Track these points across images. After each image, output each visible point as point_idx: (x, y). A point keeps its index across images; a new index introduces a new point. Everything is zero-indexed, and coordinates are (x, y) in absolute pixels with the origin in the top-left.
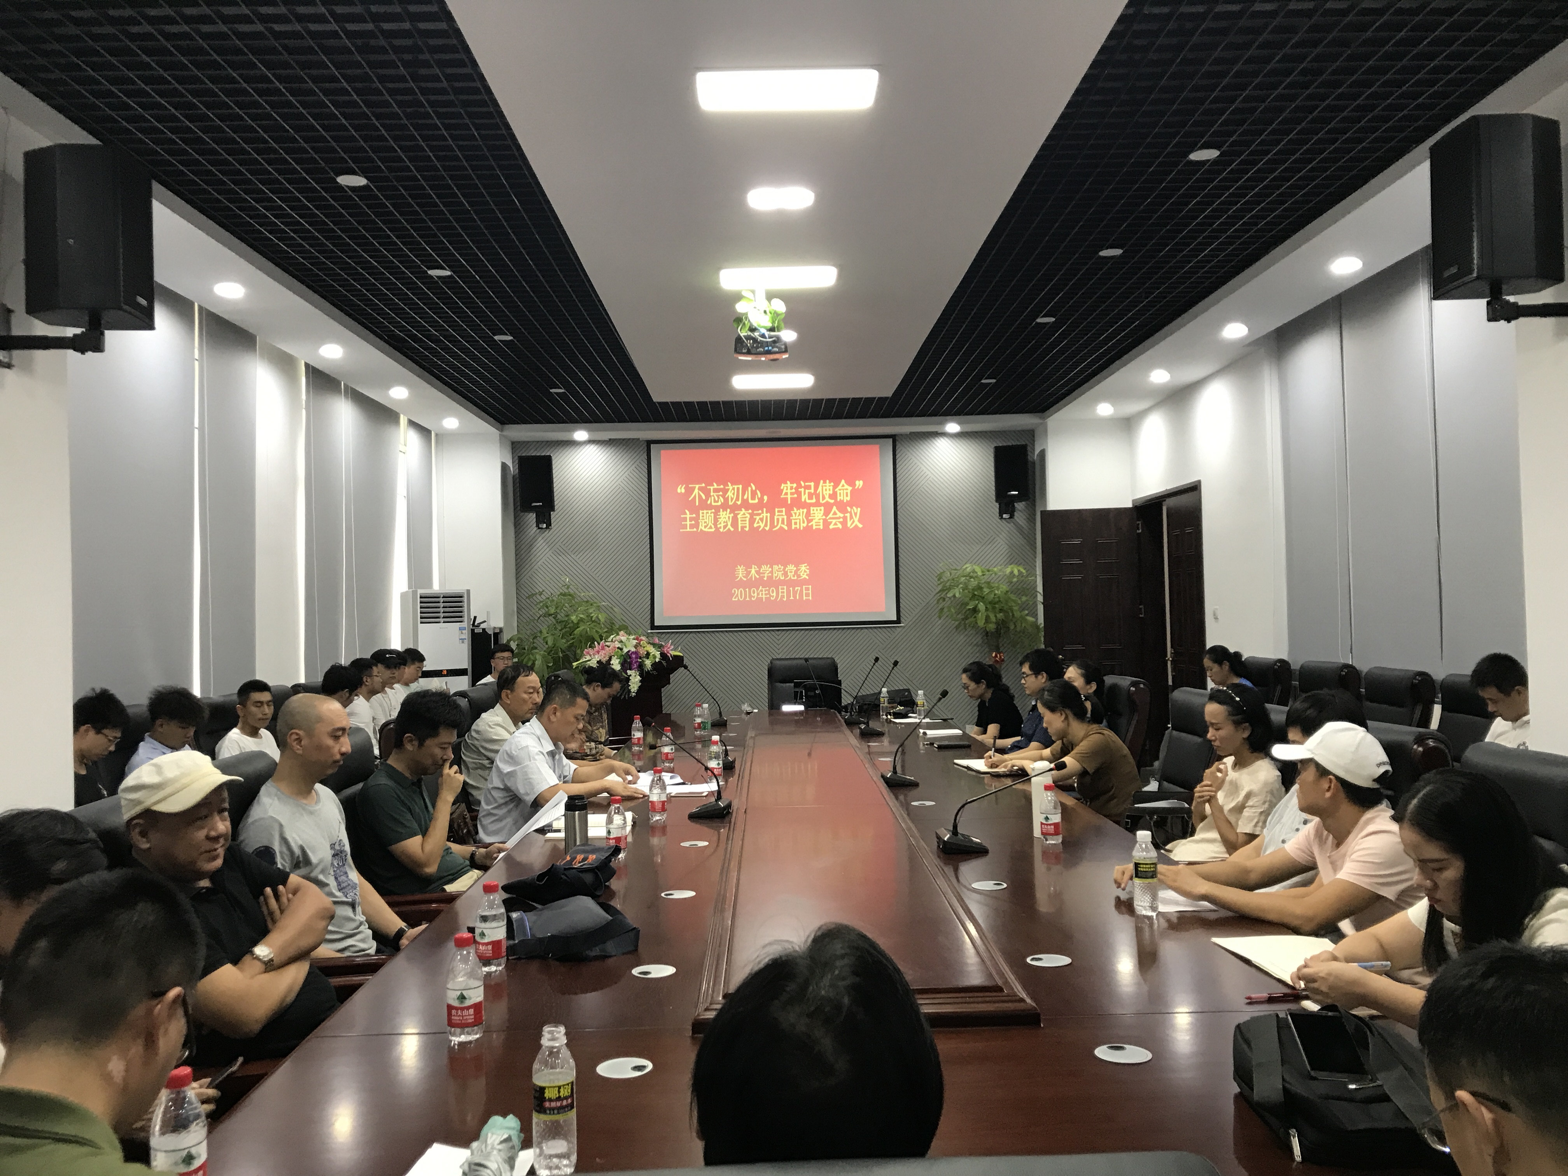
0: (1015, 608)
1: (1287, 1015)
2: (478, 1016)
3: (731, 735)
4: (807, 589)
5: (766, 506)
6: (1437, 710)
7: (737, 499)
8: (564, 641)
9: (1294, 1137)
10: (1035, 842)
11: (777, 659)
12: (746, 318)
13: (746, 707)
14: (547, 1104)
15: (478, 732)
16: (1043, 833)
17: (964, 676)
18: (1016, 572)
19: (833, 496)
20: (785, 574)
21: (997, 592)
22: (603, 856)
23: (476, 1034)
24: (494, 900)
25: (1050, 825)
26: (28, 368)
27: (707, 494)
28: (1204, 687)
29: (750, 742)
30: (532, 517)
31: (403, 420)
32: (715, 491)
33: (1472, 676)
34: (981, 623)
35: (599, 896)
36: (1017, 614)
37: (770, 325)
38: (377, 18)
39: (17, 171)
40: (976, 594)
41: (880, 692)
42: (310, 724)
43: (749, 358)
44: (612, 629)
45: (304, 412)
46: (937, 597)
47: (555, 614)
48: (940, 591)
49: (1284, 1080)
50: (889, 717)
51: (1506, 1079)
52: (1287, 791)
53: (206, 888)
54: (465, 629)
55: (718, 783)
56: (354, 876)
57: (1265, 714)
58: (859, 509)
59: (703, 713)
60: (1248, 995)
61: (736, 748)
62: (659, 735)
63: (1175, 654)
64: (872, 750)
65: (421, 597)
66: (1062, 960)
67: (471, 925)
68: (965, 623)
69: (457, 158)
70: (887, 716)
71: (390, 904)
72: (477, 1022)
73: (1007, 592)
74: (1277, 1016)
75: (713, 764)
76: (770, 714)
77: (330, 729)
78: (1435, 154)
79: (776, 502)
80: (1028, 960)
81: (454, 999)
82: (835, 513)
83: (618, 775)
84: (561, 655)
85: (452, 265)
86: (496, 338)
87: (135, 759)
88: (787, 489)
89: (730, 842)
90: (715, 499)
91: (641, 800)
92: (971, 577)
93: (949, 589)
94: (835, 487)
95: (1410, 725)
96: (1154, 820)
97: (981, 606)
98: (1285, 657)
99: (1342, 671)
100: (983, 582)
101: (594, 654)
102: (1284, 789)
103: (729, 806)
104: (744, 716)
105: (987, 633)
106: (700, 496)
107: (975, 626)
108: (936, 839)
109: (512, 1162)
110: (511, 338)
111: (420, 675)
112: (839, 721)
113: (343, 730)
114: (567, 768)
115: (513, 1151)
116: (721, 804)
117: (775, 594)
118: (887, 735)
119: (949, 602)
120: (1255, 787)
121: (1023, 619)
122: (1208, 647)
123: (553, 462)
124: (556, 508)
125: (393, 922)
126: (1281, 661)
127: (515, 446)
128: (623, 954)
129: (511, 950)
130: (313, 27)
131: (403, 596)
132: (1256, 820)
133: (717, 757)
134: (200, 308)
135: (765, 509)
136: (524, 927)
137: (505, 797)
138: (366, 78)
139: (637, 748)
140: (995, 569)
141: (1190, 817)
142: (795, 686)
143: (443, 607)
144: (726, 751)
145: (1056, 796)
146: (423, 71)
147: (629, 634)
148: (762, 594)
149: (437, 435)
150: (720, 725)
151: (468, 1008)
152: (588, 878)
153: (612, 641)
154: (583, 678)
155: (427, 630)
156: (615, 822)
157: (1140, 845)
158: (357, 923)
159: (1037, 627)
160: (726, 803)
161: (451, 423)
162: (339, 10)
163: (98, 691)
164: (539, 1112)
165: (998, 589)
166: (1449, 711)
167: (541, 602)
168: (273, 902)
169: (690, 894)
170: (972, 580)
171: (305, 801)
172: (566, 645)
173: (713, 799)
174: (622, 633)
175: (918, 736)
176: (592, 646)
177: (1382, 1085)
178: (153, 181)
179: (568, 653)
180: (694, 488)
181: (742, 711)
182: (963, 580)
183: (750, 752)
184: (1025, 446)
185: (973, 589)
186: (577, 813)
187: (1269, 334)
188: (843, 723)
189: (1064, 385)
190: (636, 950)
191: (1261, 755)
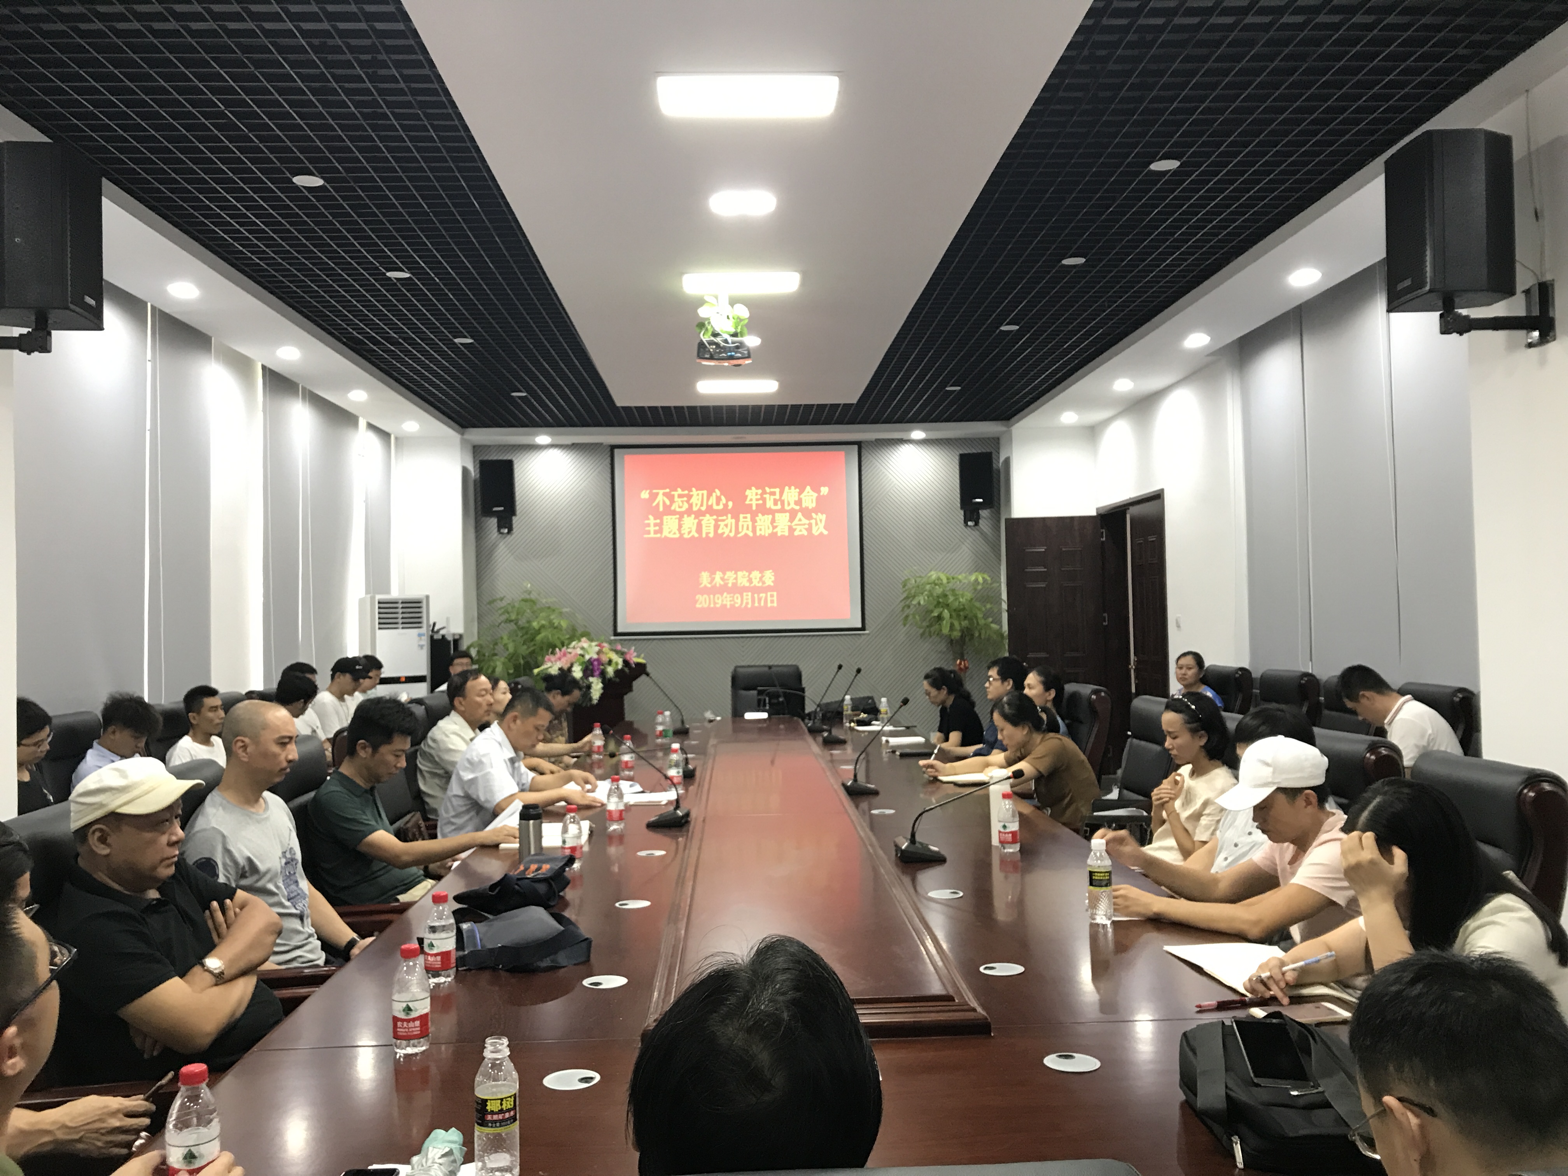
0: (980, 615)
1: (1233, 1023)
3: (692, 742)
4: (772, 596)
5: (730, 511)
7: (702, 505)
8: (525, 647)
9: (1236, 1143)
10: (993, 851)
11: (741, 666)
12: (709, 323)
13: (709, 715)
14: (489, 1117)
15: (434, 741)
16: (1001, 842)
17: (925, 682)
18: (980, 580)
19: (799, 502)
20: (750, 581)
21: (961, 600)
22: (557, 866)
24: (443, 910)
25: (1008, 833)
27: (671, 498)
29: (711, 750)
30: (493, 522)
31: (362, 423)
32: (680, 496)
34: (946, 630)
35: (553, 906)
36: (982, 622)
37: (733, 331)
38: (333, 17)
40: (941, 602)
41: (843, 700)
42: (256, 731)
43: (711, 363)
44: (574, 635)
45: (259, 414)
46: (902, 604)
47: (516, 622)
48: (904, 599)
49: (1226, 1087)
50: (852, 724)
51: (1432, 1084)
53: (157, 899)
54: (423, 635)
55: (677, 791)
56: (305, 884)
57: (1222, 722)
58: (824, 516)
59: (664, 720)
60: (1198, 1004)
61: (697, 757)
62: (619, 743)
63: (1138, 663)
64: (834, 758)
65: (379, 603)
66: (1015, 969)
67: (421, 936)
68: (930, 631)
69: (415, 160)
71: (341, 915)
72: (424, 1034)
73: (972, 599)
74: (1223, 1023)
75: (673, 772)
76: (734, 722)
77: (277, 736)
78: (1390, 169)
79: (740, 508)
80: (982, 969)
82: (800, 520)
83: (578, 784)
84: (522, 662)
85: (411, 266)
86: (457, 341)
87: (83, 767)
88: (752, 495)
89: (687, 851)
90: (679, 505)
91: (598, 809)
92: (936, 585)
93: (914, 597)
94: (800, 493)
95: (1367, 734)
97: (946, 614)
98: (1246, 665)
99: (1302, 679)
100: (948, 589)
101: (555, 661)
103: (687, 815)
104: (707, 724)
105: (952, 640)
106: (664, 503)
107: (939, 633)
108: (894, 848)
110: (471, 341)
111: (378, 681)
112: (802, 728)
113: (291, 738)
114: (524, 776)
115: (454, 1164)
116: (680, 813)
117: (739, 601)
118: (849, 743)
119: (914, 609)
120: (1212, 796)
121: (987, 626)
123: (515, 467)
124: (517, 513)
125: (344, 932)
126: (1242, 669)
127: (476, 449)
128: (575, 965)
129: (461, 961)
130: (268, 26)
131: (361, 602)
133: (677, 765)
134: (154, 308)
135: (729, 515)
136: (474, 937)
137: (465, 805)
138: (322, 78)
140: (960, 577)
141: (1149, 825)
142: (758, 694)
143: (402, 613)
144: (687, 759)
145: (1015, 804)
146: (382, 72)
147: (592, 641)
148: (727, 601)
149: (396, 438)
150: (681, 733)
151: (414, 1020)
152: (542, 888)
153: (574, 648)
154: (543, 685)
155: (384, 636)
157: (1095, 854)
158: (306, 936)
159: (1002, 635)
160: (685, 811)
161: (411, 427)
162: (294, 8)
164: (481, 1125)
165: (963, 596)
167: (500, 609)
168: (219, 915)
169: (645, 904)
170: (937, 587)
171: (253, 810)
172: (527, 651)
173: (672, 808)
174: (584, 639)
175: (881, 743)
176: (553, 653)
177: (1323, 1092)
178: (104, 181)
179: (529, 659)
180: (657, 494)
181: (705, 719)
182: (928, 587)
183: (711, 761)
184: (991, 454)
185: (938, 597)
186: (531, 822)
187: (1233, 342)
188: (806, 730)
189: (1029, 393)
190: (588, 960)
191: (1219, 762)
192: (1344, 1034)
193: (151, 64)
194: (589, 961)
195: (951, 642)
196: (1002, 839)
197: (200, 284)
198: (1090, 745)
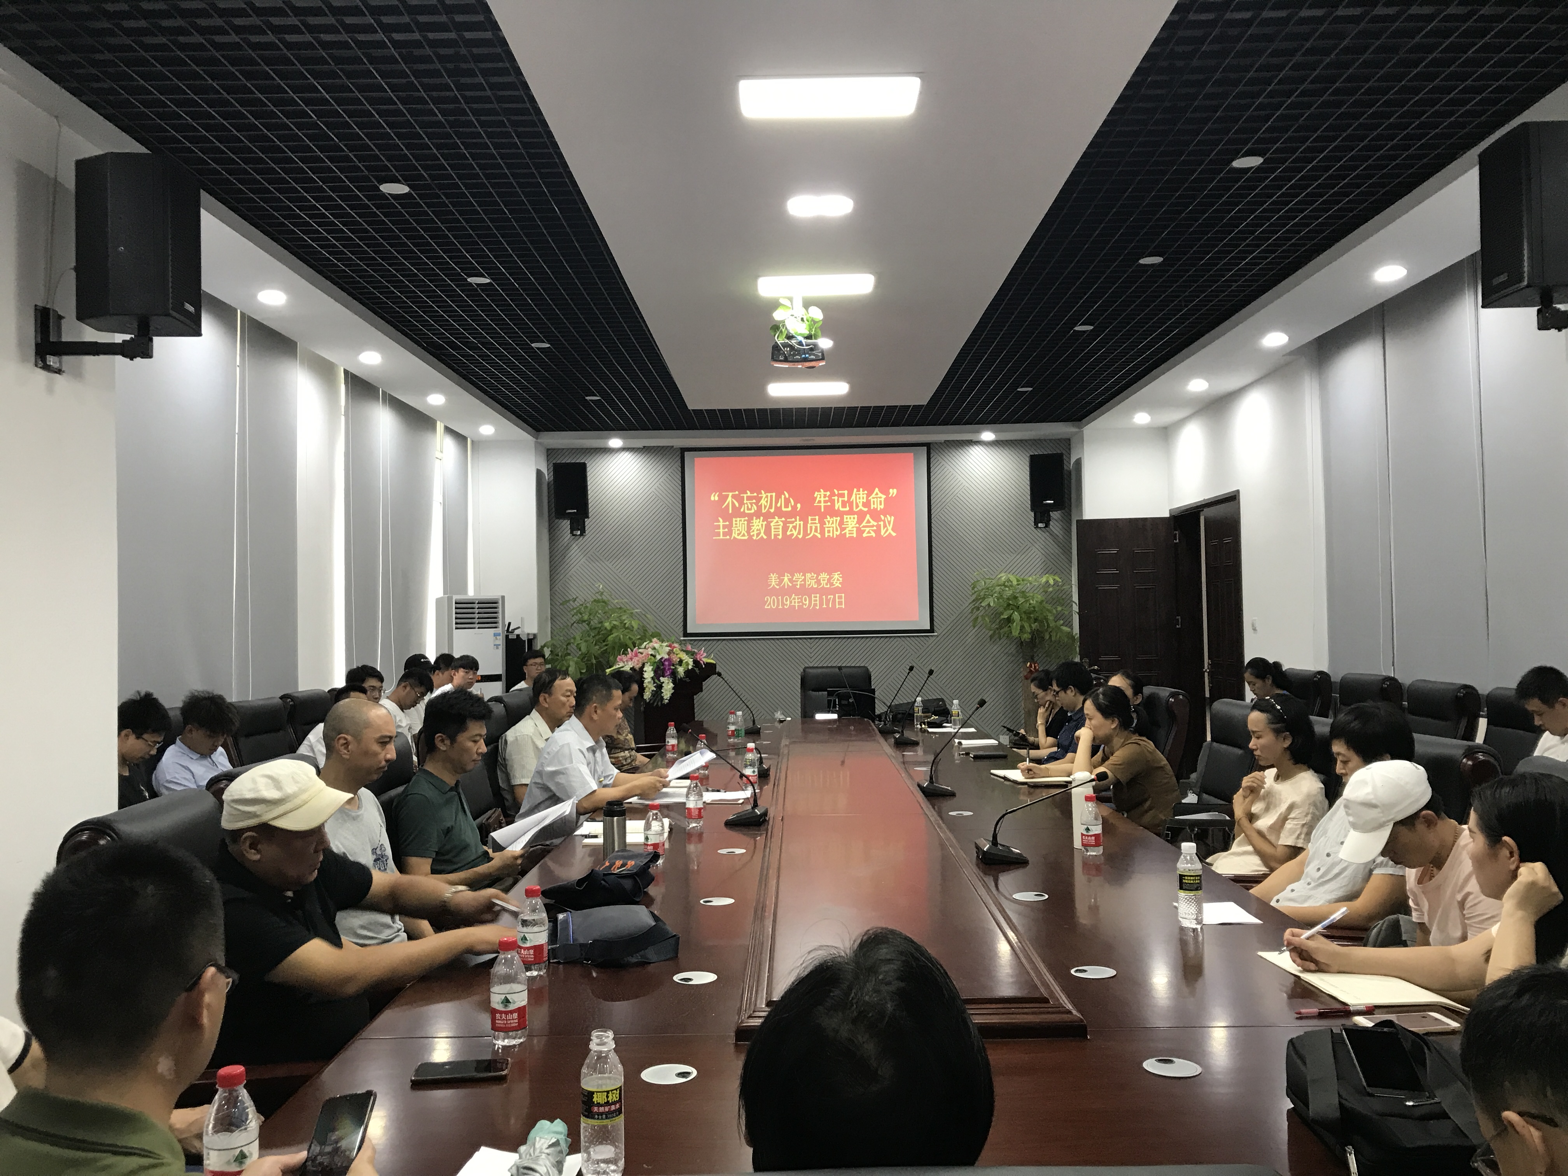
0: (1051, 618)
1: (1341, 1031)
2: (522, 1020)
3: (765, 743)
4: (840, 597)
5: (799, 513)
6: (1483, 723)
7: (771, 507)
8: (597, 647)
9: (1350, 1154)
10: (1075, 853)
11: (811, 668)
12: (783, 326)
13: (779, 715)
16: (1083, 845)
18: (1051, 582)
19: (867, 504)
20: (818, 582)
21: (1032, 602)
22: (642, 862)
23: (520, 1038)
25: (1091, 836)
26: (78, 375)
27: (741, 501)
28: (1242, 697)
29: (784, 750)
30: (566, 524)
31: (440, 426)
32: (749, 498)
33: (1516, 690)
34: (1016, 633)
36: (1052, 624)
37: (807, 332)
38: (423, 28)
39: (69, 180)
40: (1011, 604)
41: (914, 702)
42: (359, 729)
43: (785, 365)
44: (645, 636)
45: (343, 418)
46: (972, 606)
47: (588, 622)
48: (974, 601)
49: (1340, 1096)
50: (923, 726)
52: (1331, 805)
54: (499, 635)
55: (754, 790)
57: (1310, 726)
58: (892, 517)
59: (737, 720)
60: (1297, 1010)
61: (771, 756)
62: (693, 741)
63: (1211, 665)
64: (907, 759)
65: (456, 603)
66: (1109, 972)
68: (999, 633)
69: (498, 166)
70: (921, 725)
72: (521, 1026)
73: (1042, 601)
74: (1332, 1031)
75: (748, 771)
76: (803, 723)
77: (377, 736)
78: (1484, 161)
79: (809, 510)
80: (1073, 971)
81: (498, 1003)
82: (868, 522)
84: (594, 661)
85: (491, 271)
86: (534, 345)
88: (821, 497)
89: (768, 849)
90: (749, 507)
91: (678, 808)
92: (1006, 586)
93: (984, 599)
94: (868, 495)
95: (1456, 738)
96: (1195, 832)
97: (1016, 616)
98: (1325, 668)
99: (1384, 683)
100: (1018, 591)
101: (627, 661)
102: (1327, 802)
103: (765, 814)
104: (777, 724)
106: (733, 503)
107: (1009, 635)
108: (975, 850)
109: (560, 1166)
110: (548, 345)
112: (873, 730)
113: (389, 736)
115: (561, 1155)
116: (757, 812)
117: (807, 602)
118: (921, 744)
119: (984, 611)
120: (1296, 798)
121: (1058, 629)
122: (1247, 660)
123: (588, 469)
124: (590, 515)
126: (1321, 672)
127: (550, 453)
128: (664, 961)
129: (553, 953)
130: (361, 37)
131: (439, 601)
132: (1298, 832)
133: (752, 765)
134: (242, 314)
135: (798, 517)
136: (567, 931)
138: (411, 87)
139: (671, 755)
140: (1030, 579)
141: (1230, 830)
142: (829, 695)
143: (478, 613)
144: (761, 758)
145: (1098, 807)
146: (470, 80)
147: (663, 641)
148: (795, 602)
149: (473, 442)
150: (754, 733)
151: (511, 1012)
152: (628, 884)
153: (645, 648)
155: (462, 636)
156: (653, 828)
159: (1073, 637)
160: (763, 811)
161: (487, 430)
162: (386, 19)
163: (143, 694)
165: (1033, 598)
166: (1496, 725)
167: (574, 609)
169: (729, 901)
170: (1007, 589)
172: (599, 652)
173: (749, 807)
174: (655, 640)
175: (954, 745)
176: (625, 653)
177: (1439, 1103)
178: (202, 191)
179: (601, 659)
180: (728, 496)
181: (776, 719)
182: (998, 588)
183: (785, 760)
184: (1061, 455)
185: (1008, 599)
186: (615, 818)
187: (1310, 343)
188: (877, 732)
189: (1101, 394)
190: (675, 957)
191: (1305, 767)
192: (1456, 1044)
193: (249, 76)
194: (677, 957)
195: (1021, 643)
196: (1085, 842)
197: (286, 289)
198: (1168, 748)
